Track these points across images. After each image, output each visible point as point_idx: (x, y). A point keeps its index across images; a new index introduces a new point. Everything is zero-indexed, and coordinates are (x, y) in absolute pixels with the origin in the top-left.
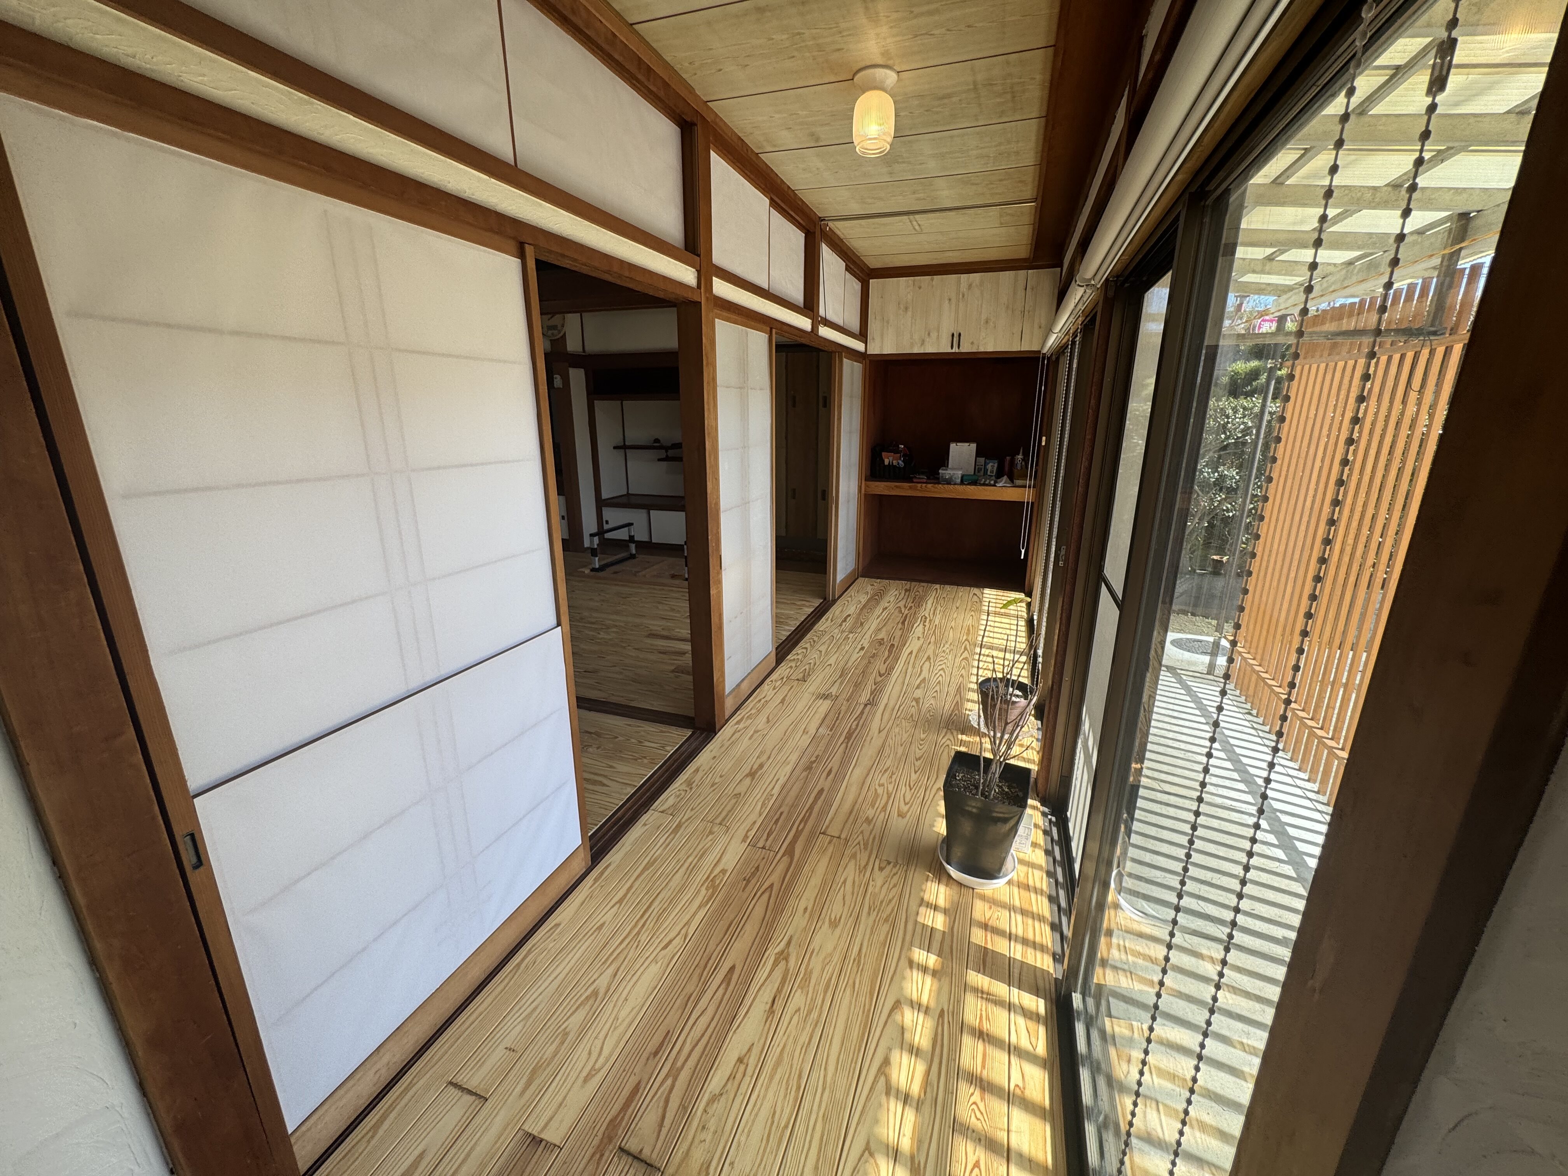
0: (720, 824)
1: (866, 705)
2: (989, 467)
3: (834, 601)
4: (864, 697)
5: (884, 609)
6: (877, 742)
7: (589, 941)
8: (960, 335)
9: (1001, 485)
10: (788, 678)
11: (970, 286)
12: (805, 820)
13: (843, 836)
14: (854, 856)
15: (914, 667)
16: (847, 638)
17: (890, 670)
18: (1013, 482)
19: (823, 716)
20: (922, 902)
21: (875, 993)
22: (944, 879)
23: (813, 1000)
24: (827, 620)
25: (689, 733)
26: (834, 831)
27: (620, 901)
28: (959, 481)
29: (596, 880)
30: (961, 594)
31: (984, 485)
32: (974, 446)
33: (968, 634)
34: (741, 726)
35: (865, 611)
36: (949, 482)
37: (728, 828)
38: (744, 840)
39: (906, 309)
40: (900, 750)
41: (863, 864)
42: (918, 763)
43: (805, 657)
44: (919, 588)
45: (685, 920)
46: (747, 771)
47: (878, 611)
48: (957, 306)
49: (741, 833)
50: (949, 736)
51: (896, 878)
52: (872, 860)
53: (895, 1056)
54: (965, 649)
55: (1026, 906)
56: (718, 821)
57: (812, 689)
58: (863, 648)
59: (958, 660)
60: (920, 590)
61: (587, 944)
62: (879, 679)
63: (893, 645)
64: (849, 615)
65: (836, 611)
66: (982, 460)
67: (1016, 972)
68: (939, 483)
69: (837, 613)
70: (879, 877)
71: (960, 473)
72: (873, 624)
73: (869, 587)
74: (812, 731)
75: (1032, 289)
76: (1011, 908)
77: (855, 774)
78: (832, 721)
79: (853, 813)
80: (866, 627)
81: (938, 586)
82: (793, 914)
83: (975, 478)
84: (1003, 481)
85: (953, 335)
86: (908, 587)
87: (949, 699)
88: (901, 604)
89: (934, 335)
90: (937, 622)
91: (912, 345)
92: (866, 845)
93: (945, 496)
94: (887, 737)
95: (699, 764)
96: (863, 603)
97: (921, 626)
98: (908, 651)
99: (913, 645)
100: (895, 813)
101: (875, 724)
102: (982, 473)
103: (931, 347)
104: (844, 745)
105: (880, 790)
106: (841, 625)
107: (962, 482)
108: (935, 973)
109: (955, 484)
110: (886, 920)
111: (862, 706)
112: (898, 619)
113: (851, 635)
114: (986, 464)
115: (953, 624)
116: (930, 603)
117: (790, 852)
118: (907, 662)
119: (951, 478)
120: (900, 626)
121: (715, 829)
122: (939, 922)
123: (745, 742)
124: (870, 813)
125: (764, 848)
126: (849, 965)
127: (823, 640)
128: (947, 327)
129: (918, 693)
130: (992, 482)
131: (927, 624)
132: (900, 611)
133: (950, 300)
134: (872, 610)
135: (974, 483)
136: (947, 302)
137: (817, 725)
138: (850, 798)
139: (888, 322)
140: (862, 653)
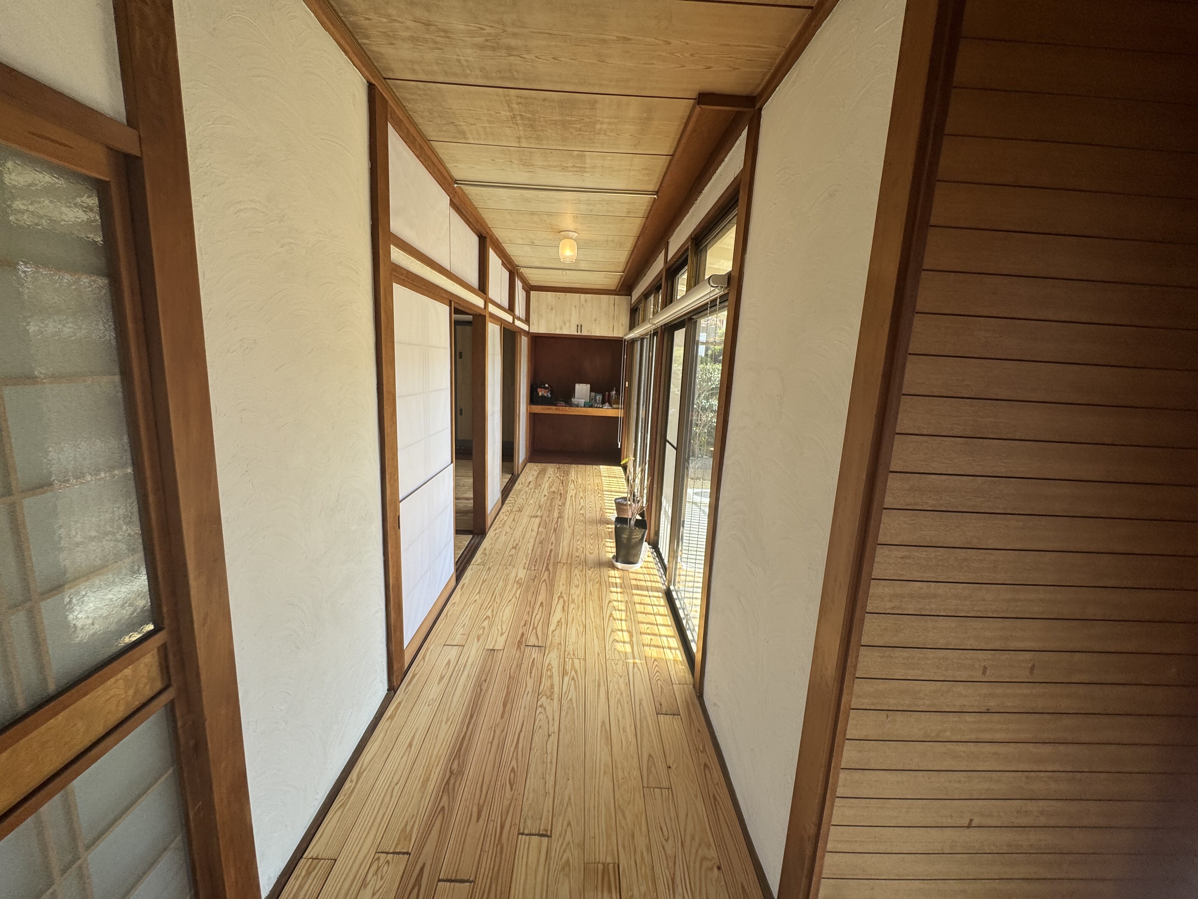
0: (510, 565)
1: (558, 518)
2: (598, 397)
3: (519, 475)
4: (556, 515)
5: (549, 477)
6: (570, 531)
7: (473, 606)
8: (581, 326)
9: (606, 407)
10: (511, 511)
11: (586, 301)
12: (549, 559)
13: (569, 562)
14: (576, 567)
15: (575, 502)
16: (534, 492)
17: (564, 504)
18: (611, 406)
19: (538, 524)
20: (609, 577)
21: (600, 599)
22: (616, 569)
23: (578, 605)
24: (519, 484)
25: (471, 536)
26: (564, 561)
27: (479, 592)
28: (583, 405)
29: (462, 588)
30: (588, 469)
31: (597, 407)
32: (589, 386)
33: (598, 486)
34: (497, 531)
35: (539, 479)
36: (577, 406)
37: (514, 566)
38: (524, 568)
39: (552, 309)
40: (582, 533)
41: (581, 569)
42: (592, 537)
43: (516, 501)
44: (566, 467)
45: (513, 593)
46: (511, 547)
47: (546, 478)
48: (580, 310)
49: (521, 566)
50: (602, 526)
51: (596, 572)
52: (584, 567)
53: (614, 612)
54: (599, 493)
55: (649, 573)
56: (508, 564)
57: (527, 514)
58: (545, 496)
59: (597, 498)
60: (566, 468)
61: (472, 608)
62: (560, 508)
63: (561, 494)
64: (530, 482)
65: (521, 479)
66: (593, 394)
67: (650, 588)
68: (572, 406)
69: (523, 481)
70: (590, 572)
71: (583, 401)
72: (546, 485)
73: (536, 468)
74: (536, 530)
75: (618, 305)
76: (644, 574)
77: (565, 543)
78: (544, 524)
79: (570, 555)
80: (543, 486)
81: (574, 466)
82: (559, 586)
83: (590, 404)
84: (607, 405)
85: (578, 326)
86: (558, 466)
87: (598, 513)
88: (558, 475)
89: (567, 324)
90: (580, 482)
91: (556, 329)
92: (580, 564)
93: (576, 414)
94: (574, 528)
95: (484, 547)
96: (536, 475)
97: (572, 484)
98: (570, 495)
99: (571, 493)
100: (588, 553)
101: (566, 524)
102: (594, 401)
103: (566, 331)
104: (554, 534)
105: (578, 547)
106: (528, 486)
107: (585, 406)
108: (621, 593)
109: (581, 407)
110: (597, 582)
111: (556, 519)
112: (559, 482)
113: (536, 490)
114: (595, 396)
115: (589, 482)
116: (573, 473)
117: (547, 569)
118: (571, 500)
119: (578, 404)
120: (561, 485)
121: (508, 567)
122: (618, 581)
123: (503, 538)
124: (577, 554)
125: (535, 570)
126: (588, 596)
127: (521, 494)
128: (575, 321)
129: (582, 512)
130: (601, 406)
131: (575, 483)
132: (558, 478)
133: (575, 307)
134: (542, 478)
135: (591, 406)
136: (574, 308)
137: (537, 527)
138: (566, 550)
139: (542, 315)
140: (546, 498)
